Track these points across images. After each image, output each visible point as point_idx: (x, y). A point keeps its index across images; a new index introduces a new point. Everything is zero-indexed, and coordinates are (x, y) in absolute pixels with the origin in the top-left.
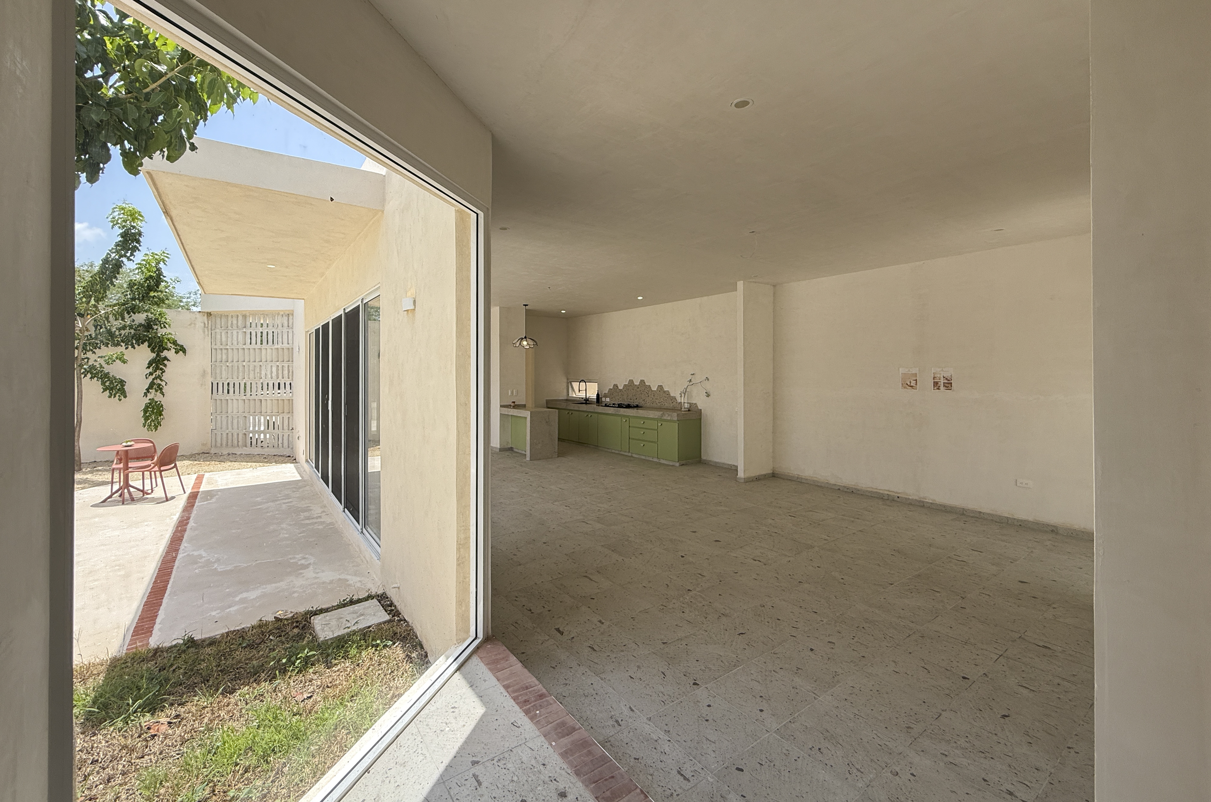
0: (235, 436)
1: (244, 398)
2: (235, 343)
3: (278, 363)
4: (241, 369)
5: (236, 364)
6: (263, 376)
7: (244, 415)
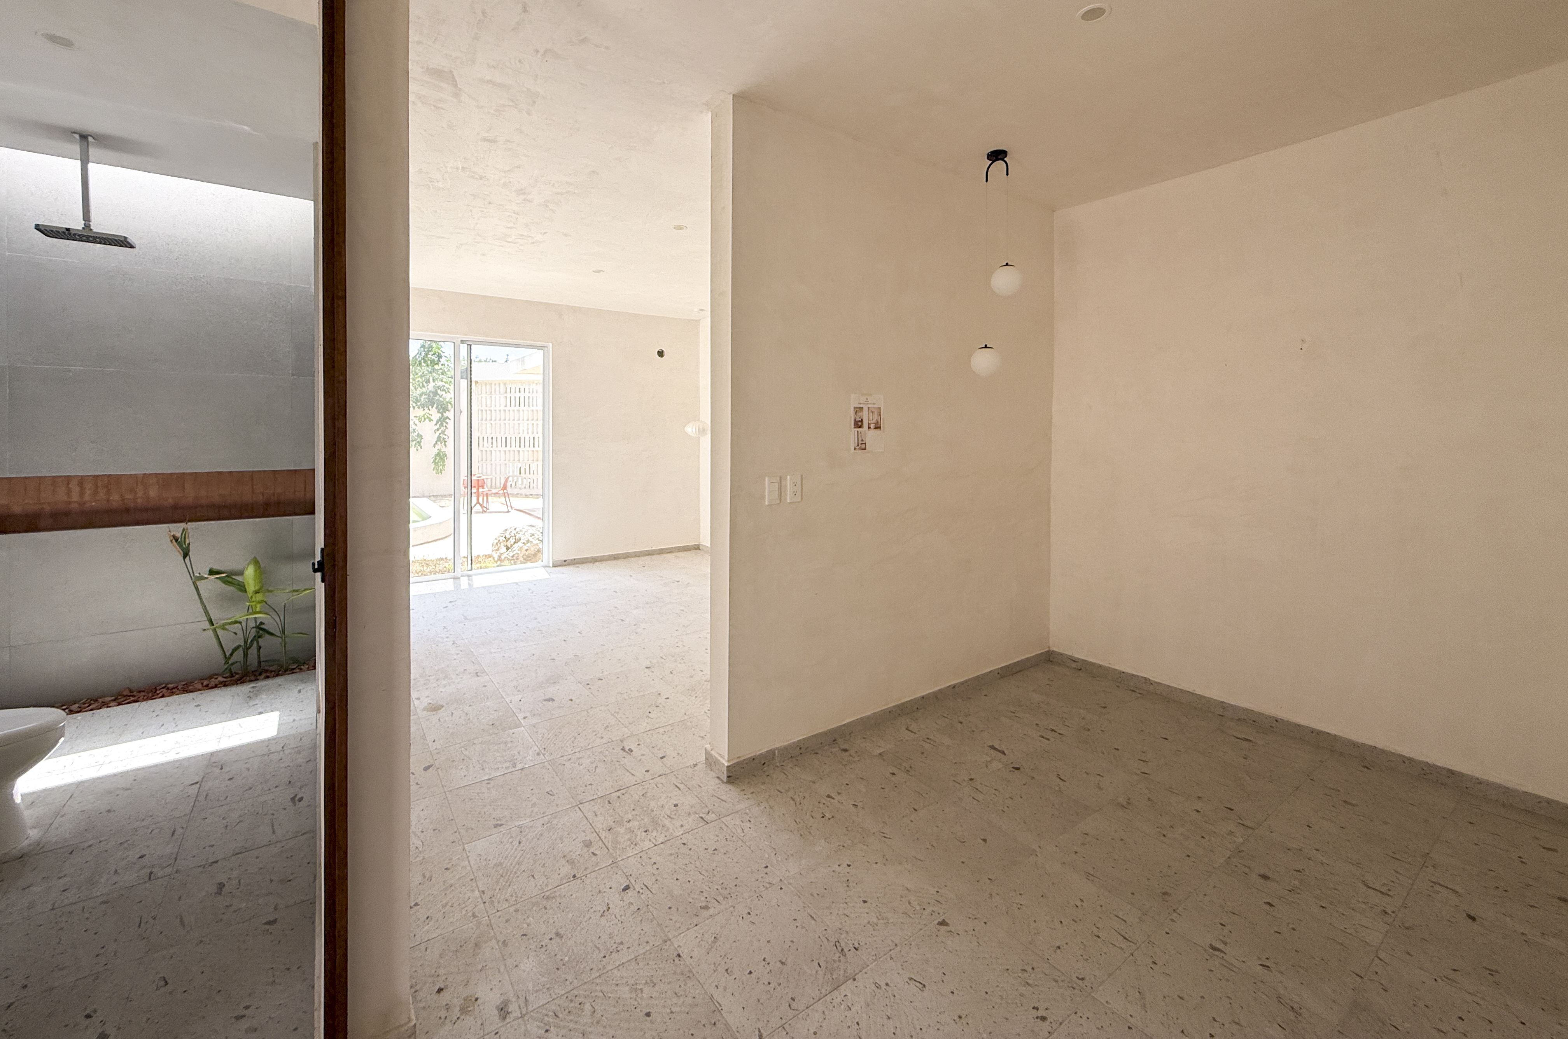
0: (498, 480)
1: (506, 449)
2: (498, 405)
3: (533, 422)
4: (503, 426)
5: (498, 422)
6: (521, 432)
7: (505, 462)
